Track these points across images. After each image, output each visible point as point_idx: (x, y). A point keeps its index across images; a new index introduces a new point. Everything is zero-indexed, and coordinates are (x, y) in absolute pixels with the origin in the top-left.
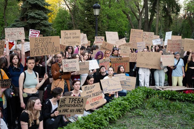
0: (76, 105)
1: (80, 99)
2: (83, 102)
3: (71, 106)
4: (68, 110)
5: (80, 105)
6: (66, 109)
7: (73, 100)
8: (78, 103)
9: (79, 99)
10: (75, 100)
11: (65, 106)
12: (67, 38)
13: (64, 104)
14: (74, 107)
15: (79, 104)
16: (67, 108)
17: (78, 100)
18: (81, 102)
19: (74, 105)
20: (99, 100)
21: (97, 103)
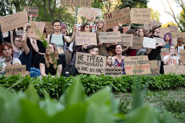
0: (95, 64)
1: (99, 58)
2: (102, 61)
3: (90, 65)
4: (87, 69)
5: (100, 65)
6: (85, 68)
7: (92, 58)
8: (97, 62)
9: (97, 57)
10: (94, 59)
11: (83, 64)
12: (137, 16)
13: (82, 61)
14: (93, 66)
15: (99, 63)
16: (86, 66)
17: (97, 59)
18: (100, 61)
19: (93, 64)
20: (144, 69)
21: (142, 71)
